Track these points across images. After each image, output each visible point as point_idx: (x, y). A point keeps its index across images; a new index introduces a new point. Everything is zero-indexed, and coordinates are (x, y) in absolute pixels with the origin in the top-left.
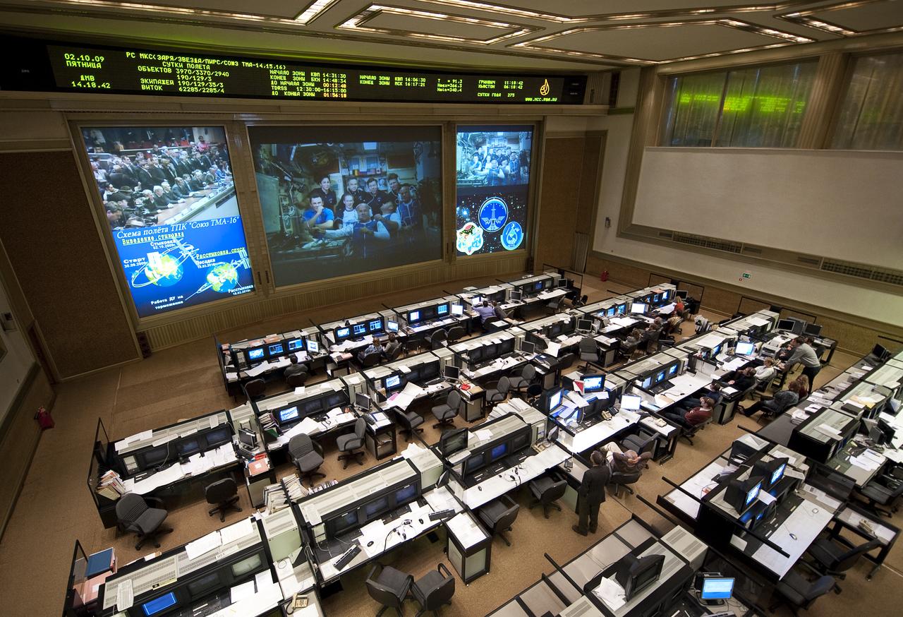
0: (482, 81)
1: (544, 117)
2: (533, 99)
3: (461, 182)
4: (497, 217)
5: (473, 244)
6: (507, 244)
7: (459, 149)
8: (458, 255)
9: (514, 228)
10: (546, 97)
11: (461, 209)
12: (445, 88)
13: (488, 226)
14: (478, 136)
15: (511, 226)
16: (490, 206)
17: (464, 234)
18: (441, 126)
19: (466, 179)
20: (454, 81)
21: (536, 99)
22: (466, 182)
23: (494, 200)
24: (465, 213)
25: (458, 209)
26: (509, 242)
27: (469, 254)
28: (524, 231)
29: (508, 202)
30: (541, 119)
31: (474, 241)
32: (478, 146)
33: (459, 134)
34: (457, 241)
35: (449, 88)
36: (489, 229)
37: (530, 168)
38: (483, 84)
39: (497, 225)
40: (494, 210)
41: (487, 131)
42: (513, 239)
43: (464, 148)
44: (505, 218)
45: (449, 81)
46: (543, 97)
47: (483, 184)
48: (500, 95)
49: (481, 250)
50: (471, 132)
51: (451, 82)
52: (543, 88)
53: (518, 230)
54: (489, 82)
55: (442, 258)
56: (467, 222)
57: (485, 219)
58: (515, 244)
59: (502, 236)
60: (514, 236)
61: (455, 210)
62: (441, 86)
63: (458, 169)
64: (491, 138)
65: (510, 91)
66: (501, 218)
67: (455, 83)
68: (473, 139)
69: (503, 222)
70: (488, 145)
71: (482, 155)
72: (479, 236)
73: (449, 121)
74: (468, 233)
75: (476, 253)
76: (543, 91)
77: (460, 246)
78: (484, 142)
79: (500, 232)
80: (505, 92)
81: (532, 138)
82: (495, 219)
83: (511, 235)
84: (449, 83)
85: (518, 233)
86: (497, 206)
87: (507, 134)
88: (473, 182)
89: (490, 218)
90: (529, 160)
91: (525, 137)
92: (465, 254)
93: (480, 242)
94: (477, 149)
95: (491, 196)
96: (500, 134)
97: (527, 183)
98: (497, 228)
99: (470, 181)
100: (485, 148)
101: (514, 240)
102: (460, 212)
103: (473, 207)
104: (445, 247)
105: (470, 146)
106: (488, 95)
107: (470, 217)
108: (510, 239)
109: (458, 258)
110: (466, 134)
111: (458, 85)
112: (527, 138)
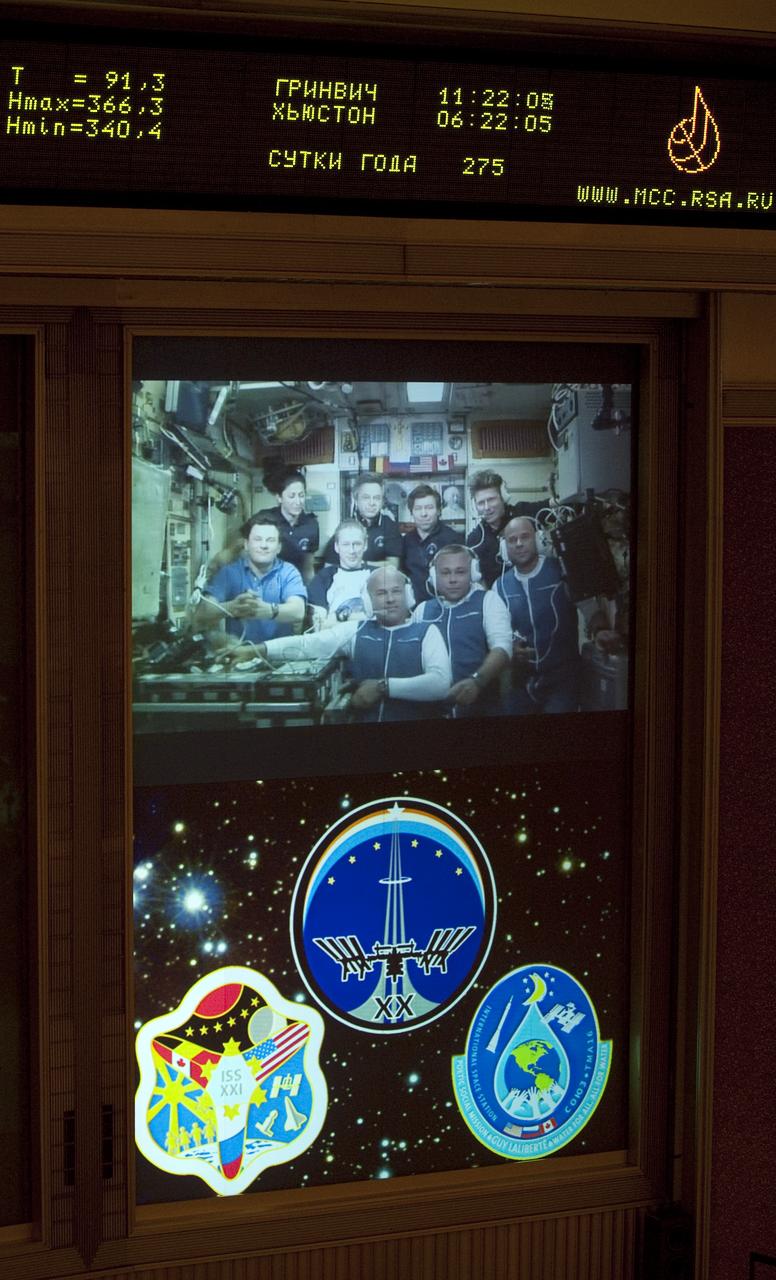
0: (293, 85)
1: (704, 298)
2: (625, 192)
3: (166, 691)
4: (419, 930)
5: (255, 1114)
6: (500, 1121)
7: (150, 481)
8: (144, 1201)
9: (545, 1007)
10: (705, 182)
11: (163, 873)
12: (51, 117)
13: (360, 991)
14: (279, 401)
15: (521, 990)
16: (370, 858)
17: (187, 1051)
18: (27, 342)
19: (196, 675)
20: (112, 77)
21: (643, 195)
22: (196, 693)
23: (396, 814)
24: (195, 902)
25: (142, 873)
26: (513, 1103)
27: (227, 1188)
28: (617, 1028)
29: (490, 829)
30: (686, 309)
31: (260, 1099)
32: (279, 469)
33: (150, 386)
34: (141, 1099)
35: (81, 115)
36: (368, 1011)
37: (632, 611)
38: (298, 101)
39: (425, 985)
40: (395, 882)
41: (334, 375)
42: (543, 1080)
43: (182, 478)
44: (480, 940)
45: (80, 79)
46: (684, 185)
47: (314, 712)
48: (412, 165)
49: (308, 1161)
50: (225, 377)
51: (97, 84)
52: (681, 133)
53: (570, 1020)
54: (338, 89)
55: (27, 1212)
56: (209, 965)
57: (337, 947)
58: (559, 1117)
59: (459, 1066)
60: (548, 1065)
61: (125, 882)
62: (31, 104)
63: (144, 604)
64: (366, 418)
65: (475, 141)
66: (451, 938)
67: (118, 93)
68: (243, 420)
69: (463, 962)
70: (345, 461)
71: (308, 519)
72: (295, 1065)
73: (81, 313)
74: (213, 1043)
75: (272, 1179)
76: (682, 151)
77: (158, 1130)
78: (316, 444)
79: (446, 1036)
80: (442, 151)
81: (635, 423)
82: (405, 947)
83: (526, 1058)
84: (81, 90)
85: (577, 1044)
86: (420, 854)
87: (472, 393)
88: (246, 692)
89: (370, 933)
90: (621, 557)
91: (590, 414)
92: (193, 1186)
93: (303, 1102)
94: (277, 488)
95: (373, 788)
96: (425, 393)
97: (620, 703)
98: (420, 1005)
99: (224, 691)
100: (322, 478)
101: (548, 1093)
102: (161, 895)
103: (253, 860)
104: (49, 1133)
105: (221, 464)
106: (336, 162)
107: (229, 930)
108: (519, 1080)
109: (149, 1217)
110: (197, 388)
111: (140, 99)
112: (603, 423)
